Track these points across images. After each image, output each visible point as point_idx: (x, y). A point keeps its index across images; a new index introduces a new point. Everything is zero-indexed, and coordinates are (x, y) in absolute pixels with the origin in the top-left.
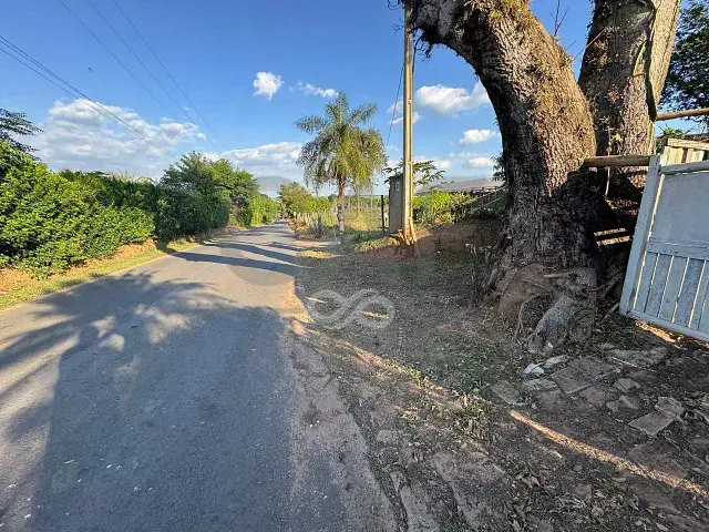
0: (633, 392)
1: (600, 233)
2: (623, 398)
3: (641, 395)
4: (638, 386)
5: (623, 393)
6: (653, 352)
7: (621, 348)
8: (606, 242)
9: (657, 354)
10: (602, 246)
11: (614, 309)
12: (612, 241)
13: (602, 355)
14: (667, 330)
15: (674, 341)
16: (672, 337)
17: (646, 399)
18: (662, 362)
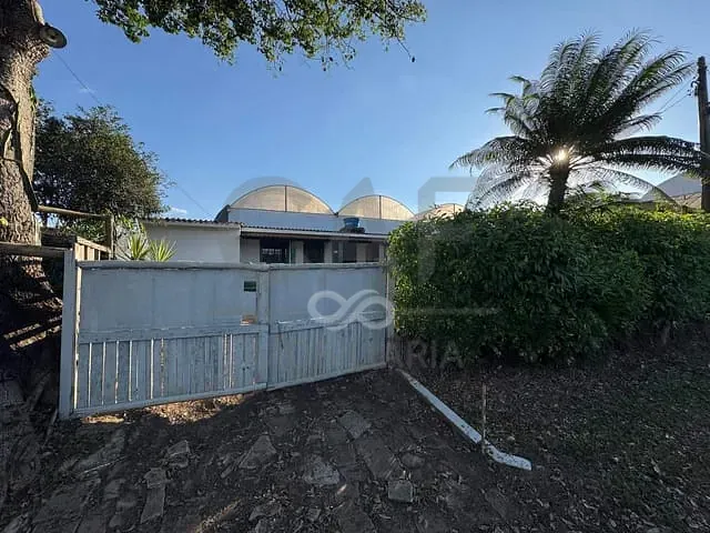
0: (124, 490)
1: (11, 335)
2: (120, 504)
3: (131, 487)
4: (122, 481)
5: (116, 499)
6: (114, 440)
7: (85, 457)
8: (22, 344)
9: (118, 439)
10: (19, 349)
11: (54, 418)
12: (30, 341)
13: (71, 479)
14: (113, 414)
15: (122, 420)
16: (119, 417)
17: (136, 487)
18: (127, 444)
